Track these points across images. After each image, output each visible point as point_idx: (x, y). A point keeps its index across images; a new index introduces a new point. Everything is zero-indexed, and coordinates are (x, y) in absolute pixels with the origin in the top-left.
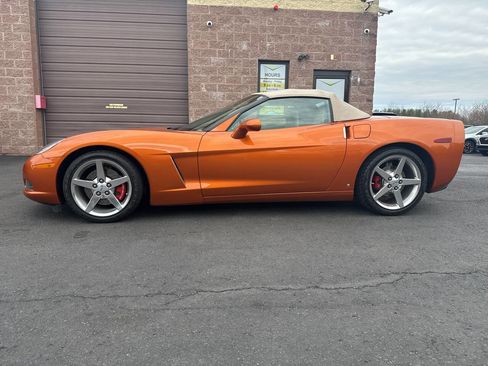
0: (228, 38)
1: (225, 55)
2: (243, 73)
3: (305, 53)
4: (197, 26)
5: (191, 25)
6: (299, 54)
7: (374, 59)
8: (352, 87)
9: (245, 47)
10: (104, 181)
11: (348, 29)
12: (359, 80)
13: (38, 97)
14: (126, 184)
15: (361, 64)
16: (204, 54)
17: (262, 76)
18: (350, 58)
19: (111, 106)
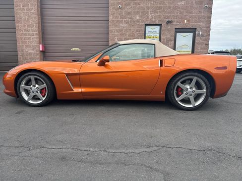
0: (129, 14)
1: (128, 22)
2: (137, 31)
3: (170, 20)
4: (114, 8)
5: (111, 8)
6: (167, 20)
7: (210, 22)
8: (197, 37)
9: (138, 18)
10: (35, 86)
11: (195, 5)
12: (201, 33)
13: (41, 46)
14: (45, 88)
15: (202, 24)
16: (117, 22)
17: (147, 32)
18: (196, 21)
19: (73, 49)
